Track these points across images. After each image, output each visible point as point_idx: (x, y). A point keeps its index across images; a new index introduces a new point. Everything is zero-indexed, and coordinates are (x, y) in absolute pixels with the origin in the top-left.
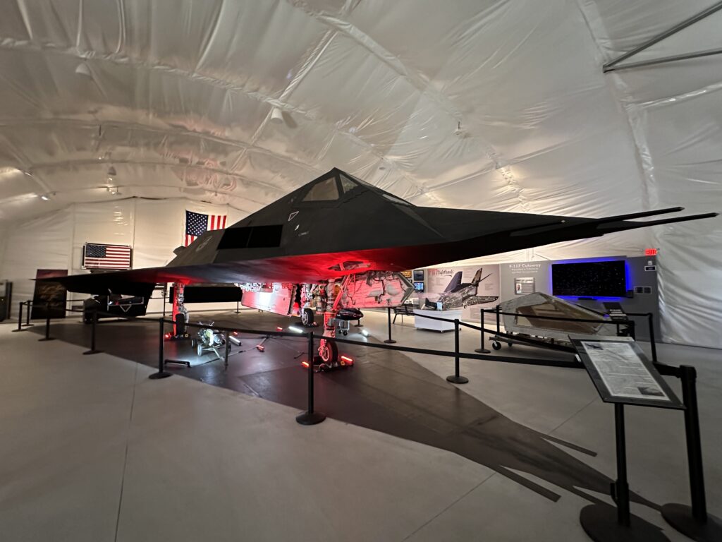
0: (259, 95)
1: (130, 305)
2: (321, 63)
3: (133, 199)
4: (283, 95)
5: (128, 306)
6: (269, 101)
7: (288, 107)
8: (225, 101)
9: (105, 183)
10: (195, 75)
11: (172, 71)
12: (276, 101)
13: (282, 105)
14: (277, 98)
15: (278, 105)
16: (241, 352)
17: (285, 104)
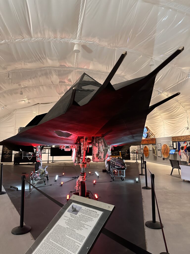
0: (66, 40)
1: (32, 157)
2: (87, 12)
3: (38, 104)
4: (78, 36)
5: (31, 157)
6: (72, 42)
7: (83, 42)
8: (52, 47)
9: (24, 98)
10: (33, 39)
11: (23, 40)
12: (76, 40)
13: (79, 42)
14: (75, 38)
15: (77, 42)
16: (50, 185)
17: (80, 41)
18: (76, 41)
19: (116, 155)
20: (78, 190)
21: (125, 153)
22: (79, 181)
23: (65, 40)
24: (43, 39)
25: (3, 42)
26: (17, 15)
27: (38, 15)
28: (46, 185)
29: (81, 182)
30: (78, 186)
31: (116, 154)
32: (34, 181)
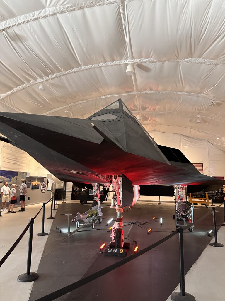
4: (129, 55)
6: (124, 63)
8: (104, 73)
10: (82, 68)
11: (73, 70)
13: (133, 62)
14: (127, 58)
15: (131, 63)
16: (98, 230)
17: (134, 60)
18: (129, 61)
19: (201, 197)
20: (114, 239)
21: (214, 194)
22: (114, 228)
23: (116, 63)
24: (92, 66)
25: (54, 76)
26: (59, 46)
27: (79, 42)
28: (94, 229)
29: (118, 229)
30: (114, 234)
31: (201, 195)
32: (83, 223)
